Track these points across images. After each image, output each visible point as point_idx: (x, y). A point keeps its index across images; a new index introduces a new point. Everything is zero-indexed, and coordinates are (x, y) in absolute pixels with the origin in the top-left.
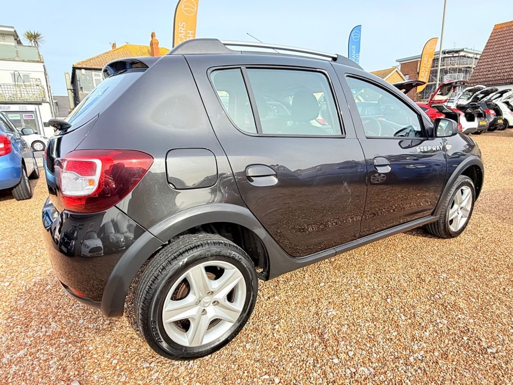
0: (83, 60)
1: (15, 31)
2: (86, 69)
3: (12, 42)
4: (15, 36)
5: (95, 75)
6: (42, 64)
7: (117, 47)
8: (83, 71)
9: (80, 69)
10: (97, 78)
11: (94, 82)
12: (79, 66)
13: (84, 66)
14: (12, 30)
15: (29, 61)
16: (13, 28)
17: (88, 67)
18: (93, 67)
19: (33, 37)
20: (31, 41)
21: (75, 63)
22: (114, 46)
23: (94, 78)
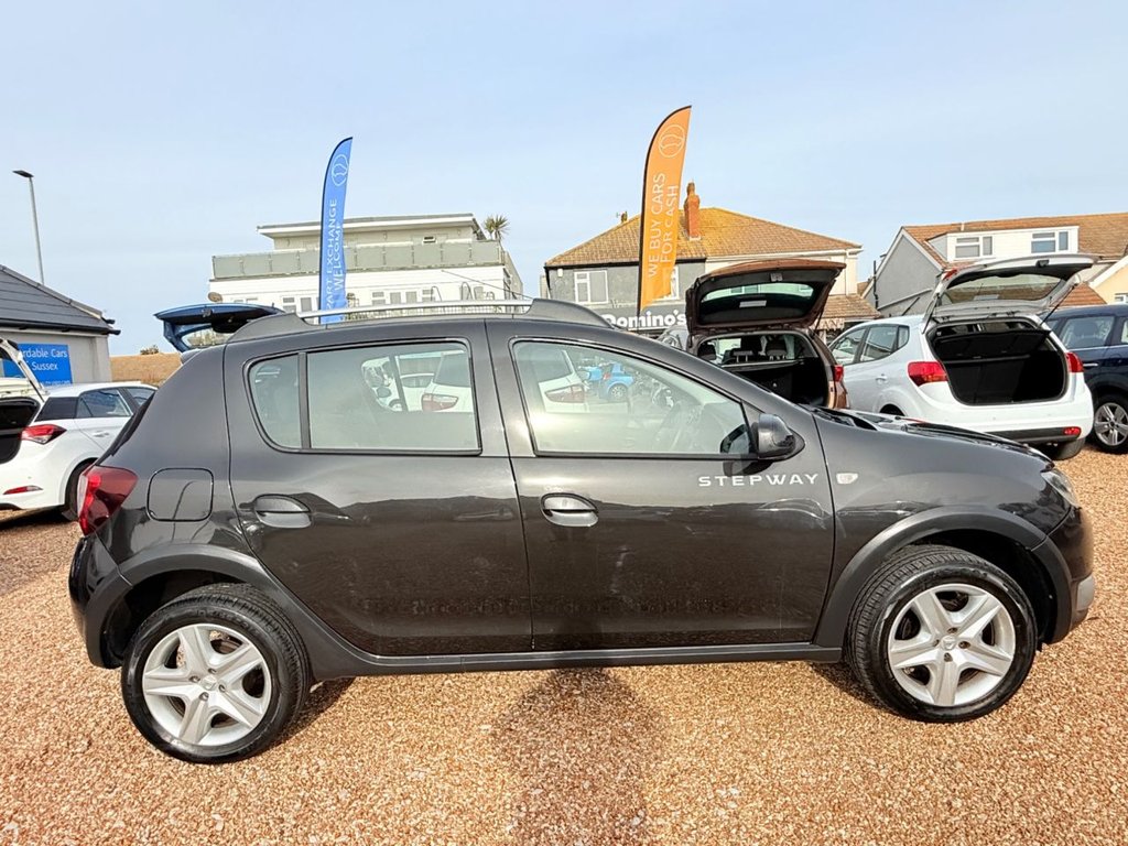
0: (562, 253)
1: (474, 220)
2: (564, 268)
3: (468, 238)
4: (474, 226)
5: (579, 277)
6: (501, 268)
7: (629, 219)
8: (560, 271)
9: (556, 268)
10: (583, 281)
11: (576, 289)
12: (554, 264)
13: (563, 263)
14: (470, 219)
15: (484, 265)
16: (471, 215)
17: (568, 263)
18: (577, 263)
19: (496, 225)
20: (491, 232)
21: (548, 259)
22: (624, 217)
23: (577, 281)
